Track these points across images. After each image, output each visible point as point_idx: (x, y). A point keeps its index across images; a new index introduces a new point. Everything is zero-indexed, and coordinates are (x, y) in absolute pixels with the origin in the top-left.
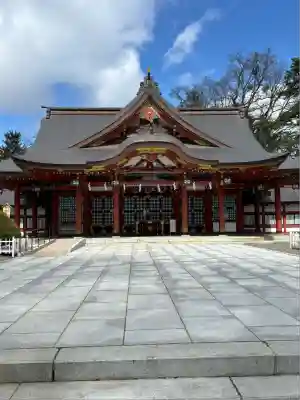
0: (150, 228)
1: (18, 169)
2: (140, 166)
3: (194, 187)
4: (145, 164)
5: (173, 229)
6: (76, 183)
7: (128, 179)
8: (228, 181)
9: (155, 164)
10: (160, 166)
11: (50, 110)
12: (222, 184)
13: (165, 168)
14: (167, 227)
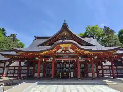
0: (65, 76)
2: (62, 52)
3: (83, 60)
4: (64, 52)
6: (37, 58)
7: (57, 57)
8: (96, 58)
9: (67, 52)
10: (69, 52)
12: (93, 59)
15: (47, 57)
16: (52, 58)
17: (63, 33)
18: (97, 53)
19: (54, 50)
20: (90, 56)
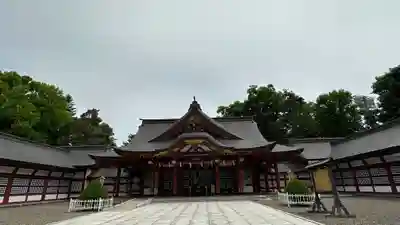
0: (199, 191)
1: (116, 155)
2: (190, 151)
3: (224, 163)
4: (193, 150)
5: (213, 190)
6: (150, 162)
7: (182, 160)
9: (199, 150)
10: (202, 151)
11: (144, 121)
13: (205, 152)
14: (209, 190)
15: (166, 160)
16: (174, 162)
17: (192, 118)
18: (243, 152)
19: (176, 150)
20: (235, 157)
